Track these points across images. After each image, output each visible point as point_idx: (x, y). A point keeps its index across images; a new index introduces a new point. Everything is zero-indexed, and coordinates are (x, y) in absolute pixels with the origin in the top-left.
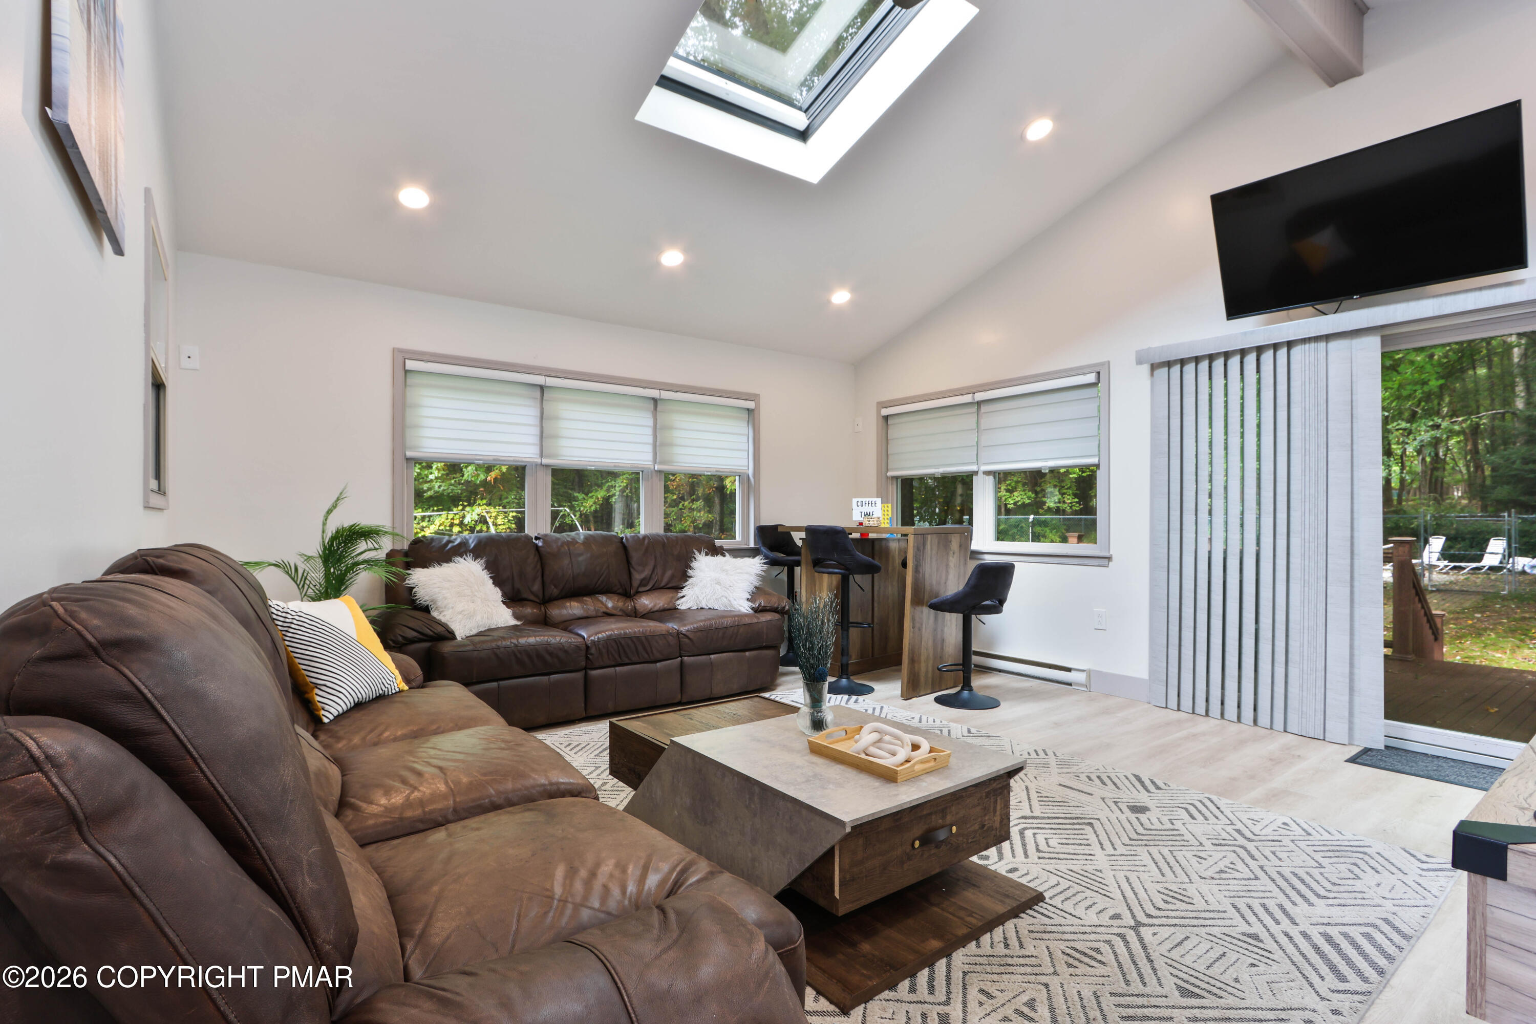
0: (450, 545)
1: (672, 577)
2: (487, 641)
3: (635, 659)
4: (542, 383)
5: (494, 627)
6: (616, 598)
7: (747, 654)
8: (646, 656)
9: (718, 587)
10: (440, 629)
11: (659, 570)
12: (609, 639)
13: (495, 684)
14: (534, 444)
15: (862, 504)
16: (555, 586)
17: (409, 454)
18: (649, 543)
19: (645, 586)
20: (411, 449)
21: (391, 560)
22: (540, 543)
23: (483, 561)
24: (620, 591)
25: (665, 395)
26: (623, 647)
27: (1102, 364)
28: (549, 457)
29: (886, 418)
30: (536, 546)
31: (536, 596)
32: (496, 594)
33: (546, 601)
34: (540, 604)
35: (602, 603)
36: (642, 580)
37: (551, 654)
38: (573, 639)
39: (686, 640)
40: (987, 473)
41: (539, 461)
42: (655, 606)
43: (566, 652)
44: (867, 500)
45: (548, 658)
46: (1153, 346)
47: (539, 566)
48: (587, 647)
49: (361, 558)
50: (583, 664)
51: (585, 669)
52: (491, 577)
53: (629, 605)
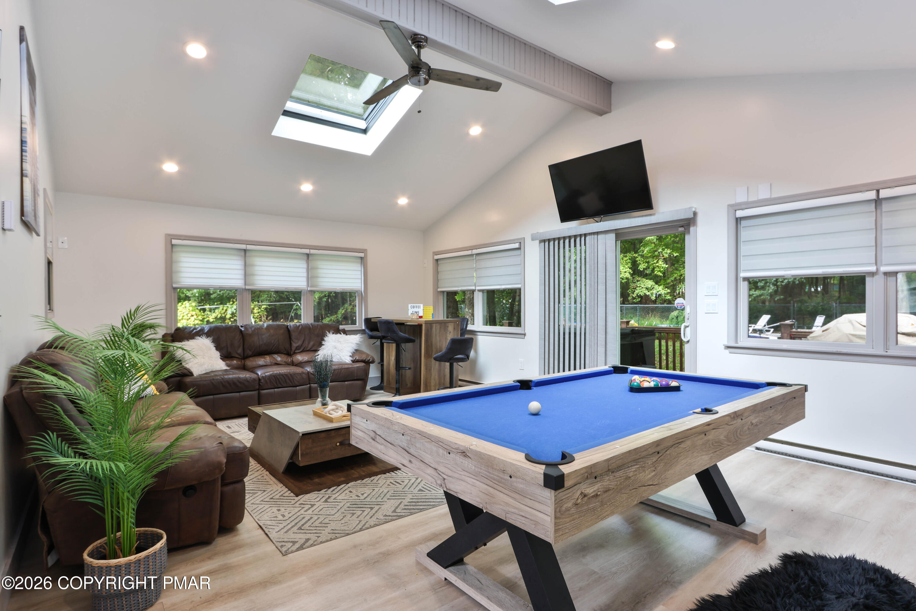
0: (195, 331)
1: (314, 345)
2: (208, 377)
3: (285, 385)
4: (245, 248)
5: (214, 370)
6: (283, 356)
7: (346, 383)
8: (291, 384)
9: (335, 350)
10: (185, 371)
11: (306, 342)
12: (271, 375)
13: (212, 397)
14: (242, 279)
15: (413, 307)
16: (250, 350)
17: (174, 286)
18: (301, 328)
19: (299, 349)
20: (176, 283)
21: (165, 338)
22: (243, 329)
23: (211, 338)
24: (285, 352)
25: (312, 251)
26: (278, 380)
27: (521, 239)
28: (249, 285)
29: (437, 260)
30: (241, 330)
31: (239, 354)
32: (217, 354)
33: (245, 357)
34: (242, 359)
35: (274, 358)
36: (297, 347)
37: (240, 382)
38: (253, 376)
39: (313, 376)
40: (479, 291)
41: (244, 287)
42: (303, 359)
43: (248, 381)
44: (416, 305)
45: (238, 384)
46: (541, 231)
47: (241, 340)
48: (259, 380)
49: (147, 338)
50: (257, 387)
51: (259, 389)
52: (215, 346)
53: (289, 360)
